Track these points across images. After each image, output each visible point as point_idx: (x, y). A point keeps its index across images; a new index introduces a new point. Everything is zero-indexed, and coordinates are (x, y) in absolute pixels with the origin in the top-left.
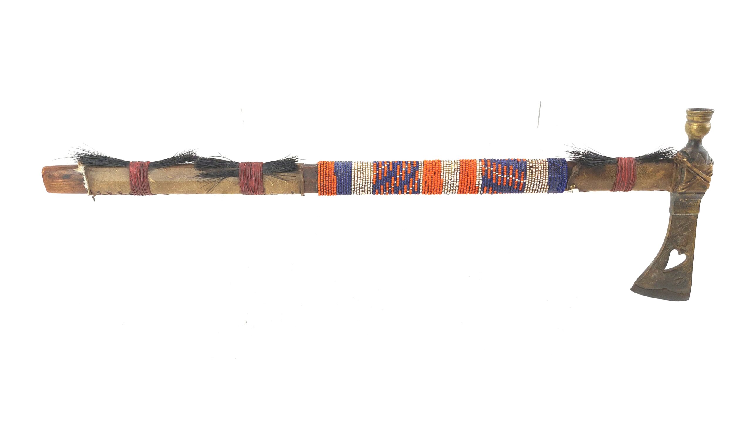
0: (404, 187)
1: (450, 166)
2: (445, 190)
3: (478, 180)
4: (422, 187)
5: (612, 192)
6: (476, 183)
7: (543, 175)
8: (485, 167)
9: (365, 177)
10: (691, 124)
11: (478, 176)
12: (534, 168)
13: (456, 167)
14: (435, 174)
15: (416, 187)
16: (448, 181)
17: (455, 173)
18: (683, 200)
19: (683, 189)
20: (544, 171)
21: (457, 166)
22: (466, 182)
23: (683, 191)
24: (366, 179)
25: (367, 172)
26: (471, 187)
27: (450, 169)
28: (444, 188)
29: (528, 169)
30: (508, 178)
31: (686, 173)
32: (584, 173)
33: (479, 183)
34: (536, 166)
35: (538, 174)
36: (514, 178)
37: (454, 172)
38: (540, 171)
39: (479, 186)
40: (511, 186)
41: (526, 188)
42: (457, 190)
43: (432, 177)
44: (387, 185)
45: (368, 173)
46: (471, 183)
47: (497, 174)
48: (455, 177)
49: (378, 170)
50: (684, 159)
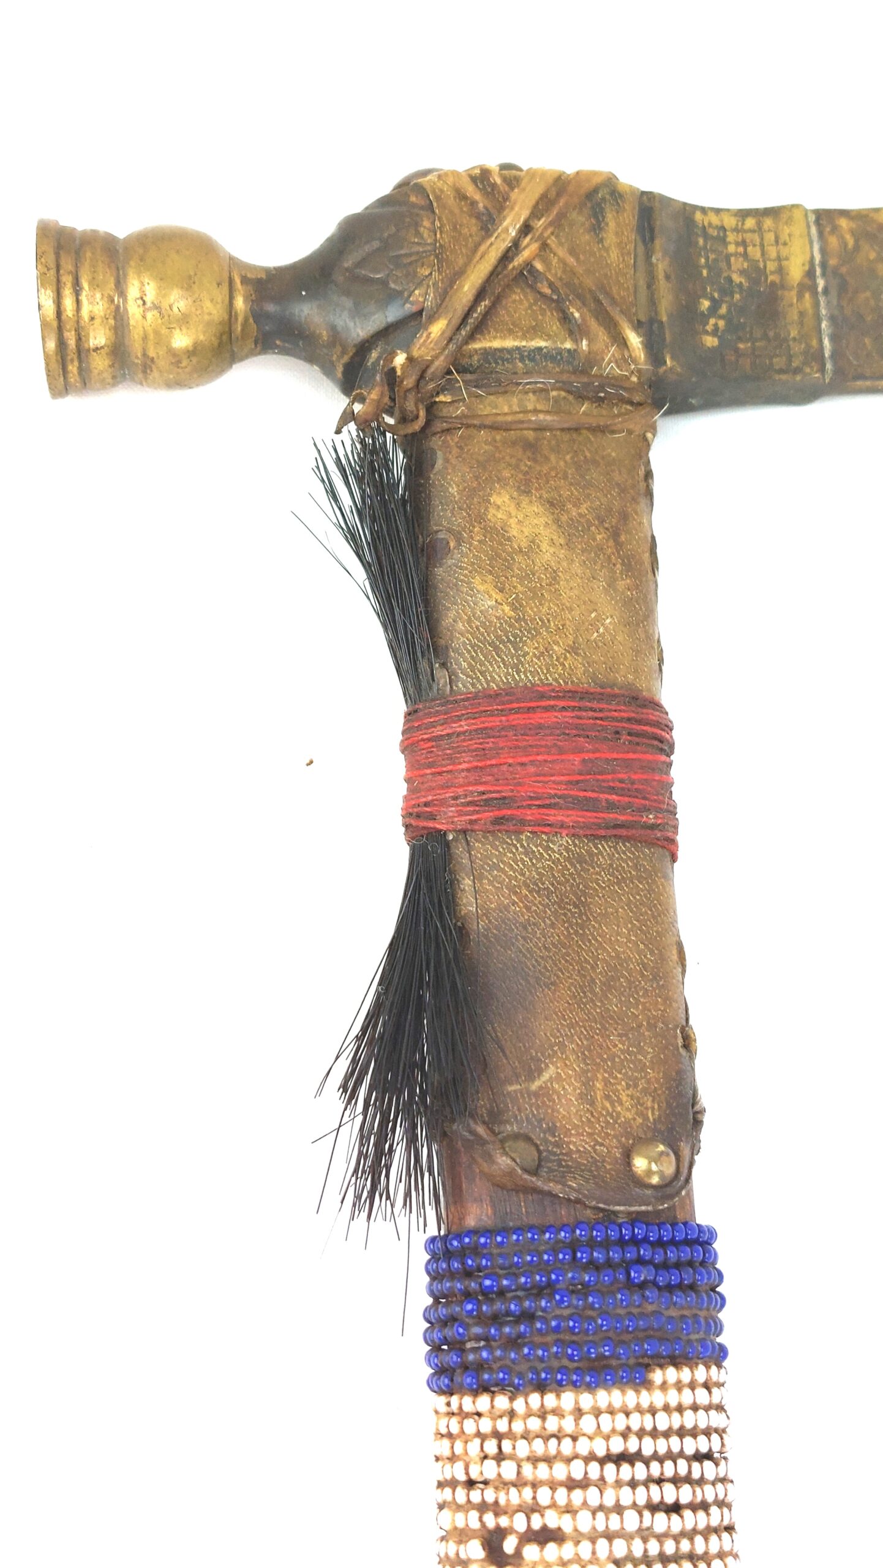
5: (684, 839)
7: (559, 1436)
10: (144, 355)
12: (504, 1522)
18: (709, 328)
19: (623, 343)
20: (526, 1436)
23: (635, 340)
31: (497, 344)
32: (527, 1090)
34: (483, 1507)
38: (528, 1470)
50: (393, 370)
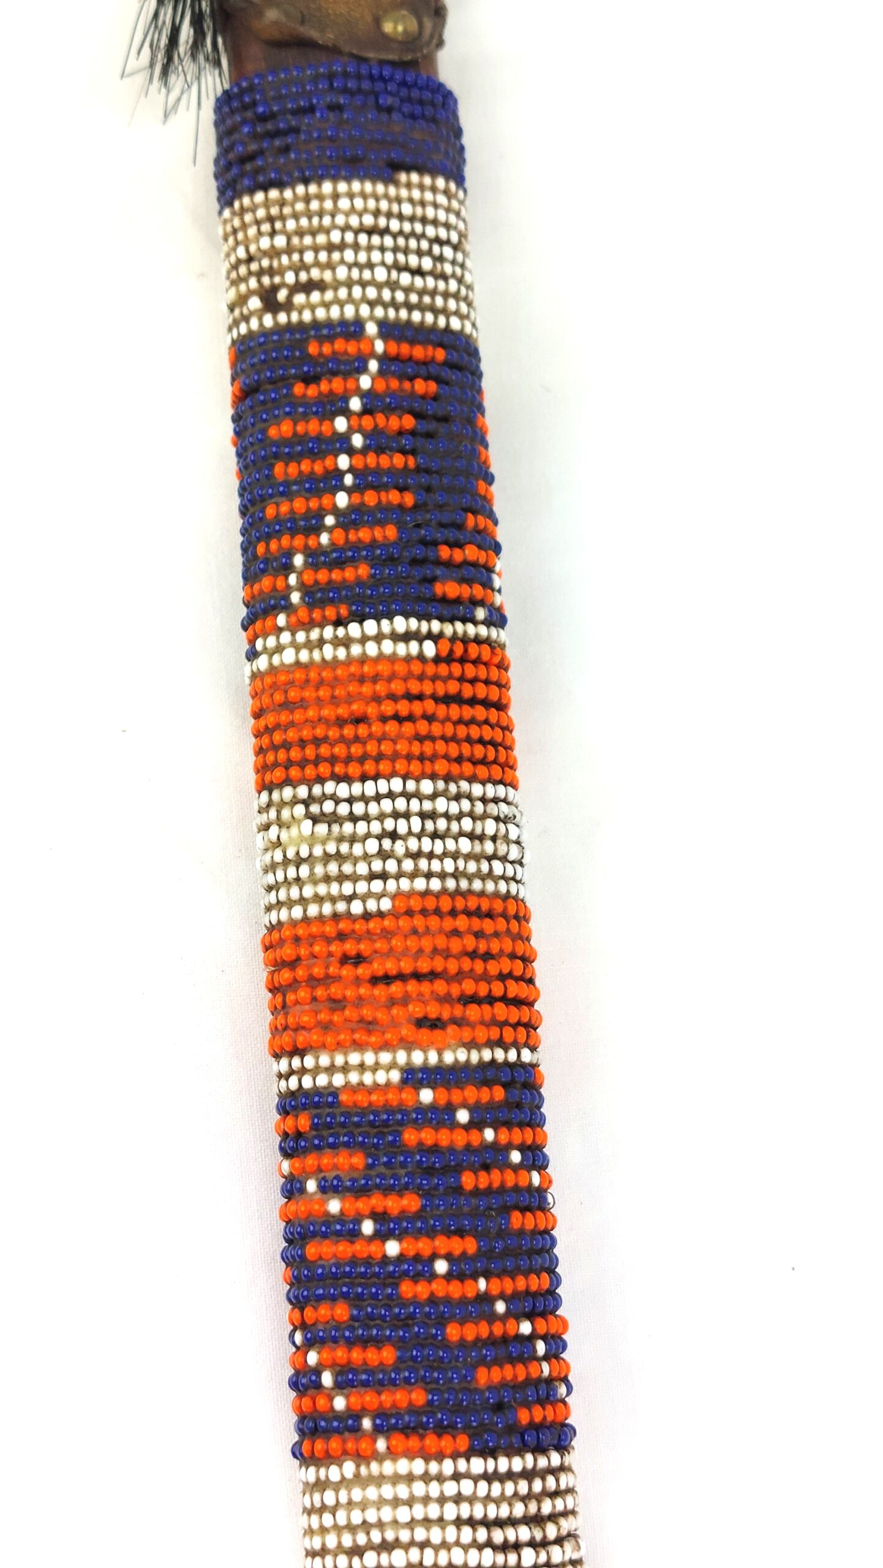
0: (476, 1192)
1: (291, 854)
2: (479, 875)
3: (388, 646)
4: (470, 1045)
6: (408, 659)
7: (321, 214)
8: (288, 608)
9: (412, 1524)
11: (356, 650)
12: (277, 280)
13: (300, 810)
14: (359, 959)
15: (471, 1093)
16: (409, 855)
17: (343, 809)
20: (295, 216)
21: (295, 801)
22: (408, 728)
24: (427, 1522)
25: (371, 1516)
26: (441, 692)
27: (318, 851)
28: (464, 884)
29: (282, 318)
30: (357, 441)
33: (407, 637)
34: (260, 274)
35: (316, 249)
36: (355, 404)
37: (333, 819)
38: (296, 240)
39: (436, 638)
40: (417, 415)
41: (429, 318)
42: (477, 790)
43: (387, 979)
44: (470, 1332)
45: (381, 1502)
46: (414, 687)
47: (330, 520)
48: (373, 809)
49: (349, 1423)
